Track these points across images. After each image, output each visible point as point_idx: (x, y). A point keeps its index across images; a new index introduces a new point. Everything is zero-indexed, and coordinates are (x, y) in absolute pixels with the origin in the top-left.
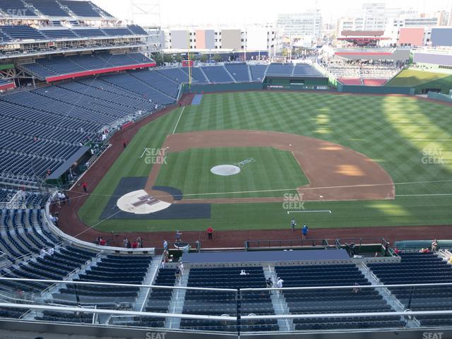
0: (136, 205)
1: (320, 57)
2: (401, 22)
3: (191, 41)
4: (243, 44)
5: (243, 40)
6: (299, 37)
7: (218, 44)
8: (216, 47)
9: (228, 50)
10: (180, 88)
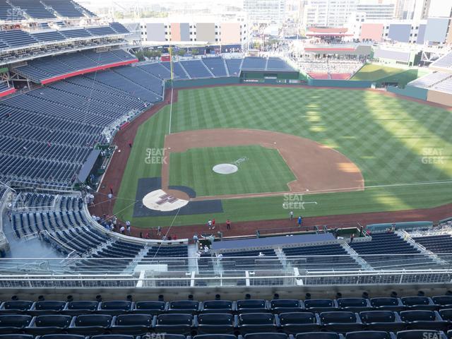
0: (160, 203)
1: (290, 52)
2: (363, 16)
3: (166, 33)
4: (217, 37)
5: (217, 33)
6: (264, 22)
7: (193, 37)
8: (192, 40)
9: (203, 43)
10: (163, 84)
